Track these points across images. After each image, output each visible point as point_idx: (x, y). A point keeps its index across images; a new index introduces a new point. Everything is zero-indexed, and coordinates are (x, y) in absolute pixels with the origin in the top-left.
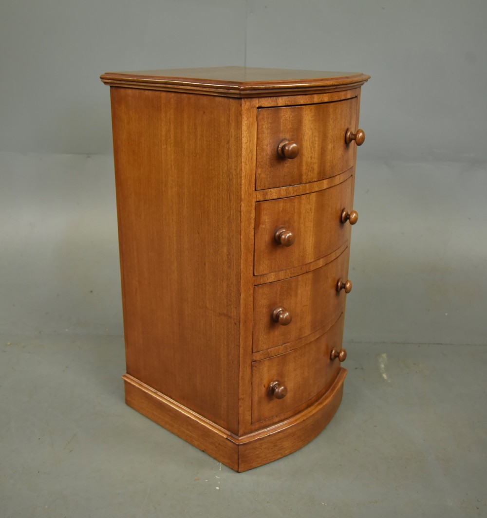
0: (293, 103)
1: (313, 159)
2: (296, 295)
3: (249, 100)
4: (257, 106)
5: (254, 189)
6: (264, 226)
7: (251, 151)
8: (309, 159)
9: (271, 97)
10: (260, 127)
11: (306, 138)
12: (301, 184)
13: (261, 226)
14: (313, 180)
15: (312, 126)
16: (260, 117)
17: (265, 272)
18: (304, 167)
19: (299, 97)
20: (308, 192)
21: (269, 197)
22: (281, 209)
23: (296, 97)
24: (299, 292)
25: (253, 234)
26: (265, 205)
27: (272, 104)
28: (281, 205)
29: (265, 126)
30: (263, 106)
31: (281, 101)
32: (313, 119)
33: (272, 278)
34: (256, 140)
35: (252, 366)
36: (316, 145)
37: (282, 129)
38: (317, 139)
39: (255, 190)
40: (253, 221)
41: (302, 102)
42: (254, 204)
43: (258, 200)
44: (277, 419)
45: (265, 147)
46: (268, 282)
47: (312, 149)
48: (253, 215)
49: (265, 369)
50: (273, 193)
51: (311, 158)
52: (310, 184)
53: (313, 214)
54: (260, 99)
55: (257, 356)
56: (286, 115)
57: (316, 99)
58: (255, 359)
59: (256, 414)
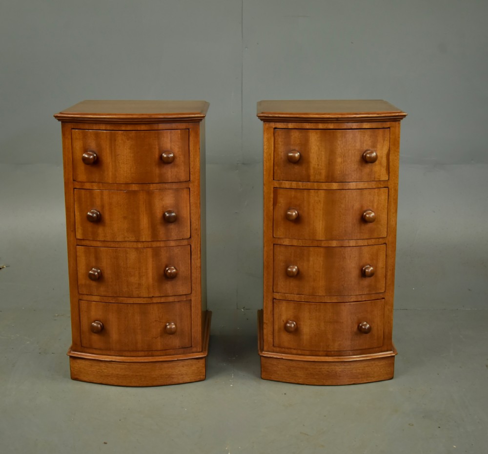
0: (300, 127)
1: (320, 166)
2: (308, 261)
3: (268, 123)
4: (274, 127)
5: (272, 179)
6: (280, 205)
7: (270, 155)
8: (316, 166)
9: (283, 122)
10: (276, 140)
11: (313, 151)
12: (309, 181)
13: (278, 204)
14: (321, 181)
15: (318, 144)
16: (276, 134)
17: (281, 237)
18: (312, 171)
19: (305, 124)
20: (316, 188)
21: (283, 186)
22: (293, 196)
23: (302, 124)
24: (311, 259)
25: (272, 208)
26: (281, 191)
27: (285, 127)
28: (293, 193)
29: (280, 140)
30: (278, 127)
31: (291, 126)
32: (319, 139)
33: (287, 242)
34: (273, 148)
35: (273, 303)
36: (323, 158)
37: (292, 143)
38: (323, 153)
39: (274, 180)
40: (272, 200)
41: (308, 127)
42: (272, 189)
43: (275, 186)
44: (295, 351)
45: (280, 153)
46: (284, 244)
47: (319, 159)
48: (272, 196)
49: (284, 308)
50: (287, 184)
51: (318, 165)
52: (319, 183)
53: (322, 205)
54: (276, 123)
55: (277, 296)
56: (295, 135)
57: (321, 126)
58: (275, 297)
59: (276, 340)
